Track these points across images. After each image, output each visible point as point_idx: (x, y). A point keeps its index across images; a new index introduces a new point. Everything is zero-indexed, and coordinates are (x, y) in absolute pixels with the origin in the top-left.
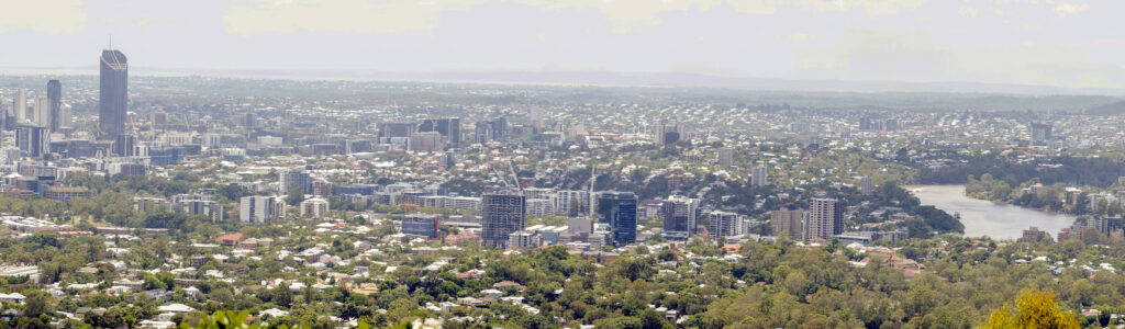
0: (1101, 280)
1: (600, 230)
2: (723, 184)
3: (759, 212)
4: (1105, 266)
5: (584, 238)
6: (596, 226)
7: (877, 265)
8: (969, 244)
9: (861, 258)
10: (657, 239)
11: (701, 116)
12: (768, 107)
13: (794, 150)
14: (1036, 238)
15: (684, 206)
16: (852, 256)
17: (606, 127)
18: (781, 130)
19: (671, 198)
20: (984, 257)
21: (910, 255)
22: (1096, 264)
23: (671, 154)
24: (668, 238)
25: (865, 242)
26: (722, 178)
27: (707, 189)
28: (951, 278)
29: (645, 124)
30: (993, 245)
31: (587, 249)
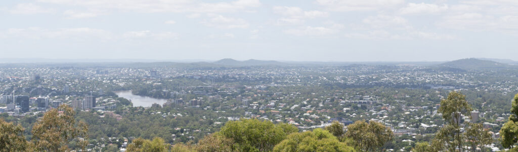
0: (179, 118)
1: (17, 108)
2: (55, 92)
3: (67, 101)
4: (179, 114)
5: (12, 110)
6: (16, 106)
7: (107, 116)
8: (136, 109)
9: (102, 114)
10: (36, 110)
11: (46, 71)
12: (66, 67)
13: (77, 81)
14: (156, 107)
15: (44, 99)
16: (99, 114)
17: (16, 75)
18: (71, 75)
19: (40, 97)
20: (141, 113)
21: (118, 113)
22: (176, 114)
23: (38, 83)
24: (39, 110)
25: (103, 109)
26: (54, 90)
27: (50, 94)
28: (131, 120)
29: (28, 74)
30: (143, 109)
31: (14, 114)
